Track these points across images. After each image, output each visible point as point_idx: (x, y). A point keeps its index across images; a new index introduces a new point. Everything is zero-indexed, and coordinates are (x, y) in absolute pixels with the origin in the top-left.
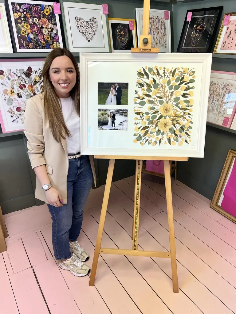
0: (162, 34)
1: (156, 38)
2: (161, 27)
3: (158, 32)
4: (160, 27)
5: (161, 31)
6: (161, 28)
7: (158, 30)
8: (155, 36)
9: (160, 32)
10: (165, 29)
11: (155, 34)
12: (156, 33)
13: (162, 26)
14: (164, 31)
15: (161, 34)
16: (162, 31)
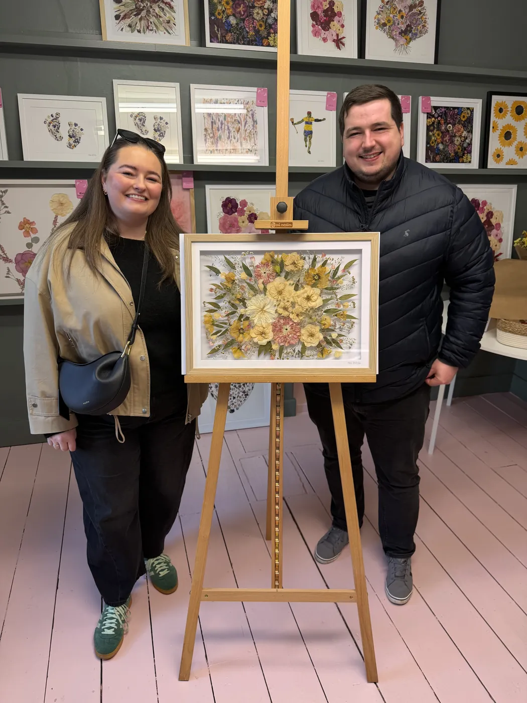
0: (248, 131)
1: (235, 138)
2: (244, 119)
3: (239, 129)
4: (242, 119)
5: (245, 126)
6: (247, 122)
7: (240, 125)
8: (232, 134)
9: (242, 128)
10: (255, 122)
11: (232, 132)
12: (235, 130)
13: (248, 118)
14: (253, 126)
15: (246, 131)
16: (247, 126)
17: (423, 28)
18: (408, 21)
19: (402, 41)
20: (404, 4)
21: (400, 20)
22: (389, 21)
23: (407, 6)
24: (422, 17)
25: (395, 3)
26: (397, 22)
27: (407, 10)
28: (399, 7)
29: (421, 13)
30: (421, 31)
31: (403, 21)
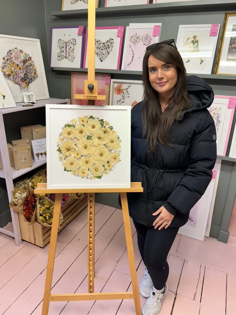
17: (35, 74)
18: (25, 71)
19: (24, 84)
20: (19, 60)
21: (19, 71)
22: (12, 72)
23: (21, 61)
24: (32, 68)
25: (13, 60)
26: (17, 73)
27: (22, 64)
28: (17, 62)
29: (31, 65)
30: (34, 76)
31: (21, 71)
